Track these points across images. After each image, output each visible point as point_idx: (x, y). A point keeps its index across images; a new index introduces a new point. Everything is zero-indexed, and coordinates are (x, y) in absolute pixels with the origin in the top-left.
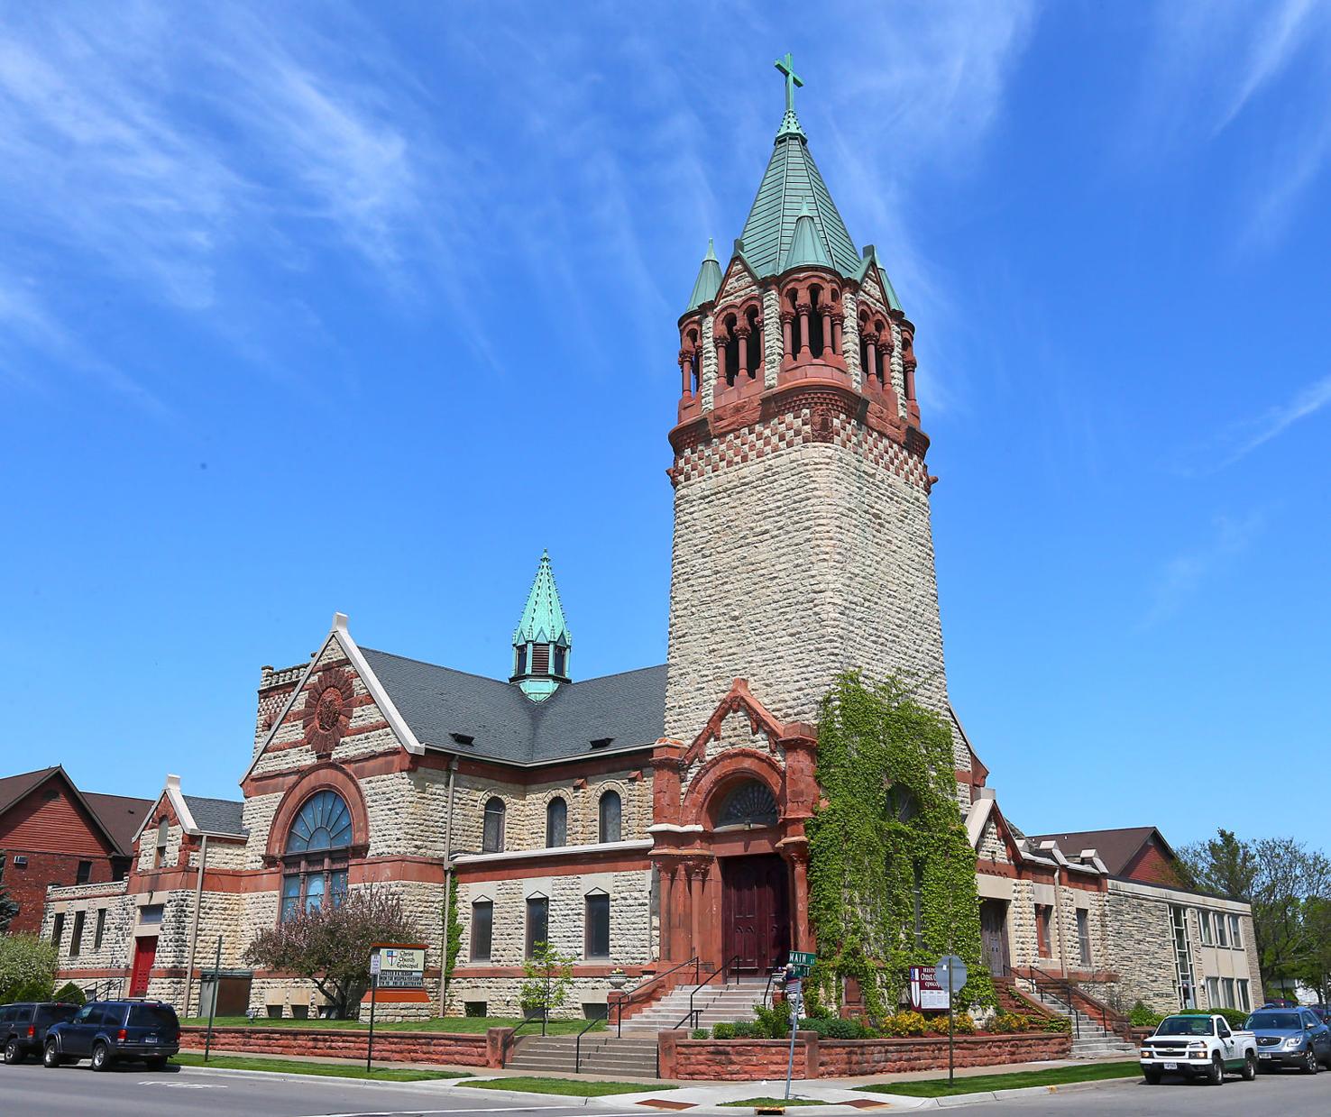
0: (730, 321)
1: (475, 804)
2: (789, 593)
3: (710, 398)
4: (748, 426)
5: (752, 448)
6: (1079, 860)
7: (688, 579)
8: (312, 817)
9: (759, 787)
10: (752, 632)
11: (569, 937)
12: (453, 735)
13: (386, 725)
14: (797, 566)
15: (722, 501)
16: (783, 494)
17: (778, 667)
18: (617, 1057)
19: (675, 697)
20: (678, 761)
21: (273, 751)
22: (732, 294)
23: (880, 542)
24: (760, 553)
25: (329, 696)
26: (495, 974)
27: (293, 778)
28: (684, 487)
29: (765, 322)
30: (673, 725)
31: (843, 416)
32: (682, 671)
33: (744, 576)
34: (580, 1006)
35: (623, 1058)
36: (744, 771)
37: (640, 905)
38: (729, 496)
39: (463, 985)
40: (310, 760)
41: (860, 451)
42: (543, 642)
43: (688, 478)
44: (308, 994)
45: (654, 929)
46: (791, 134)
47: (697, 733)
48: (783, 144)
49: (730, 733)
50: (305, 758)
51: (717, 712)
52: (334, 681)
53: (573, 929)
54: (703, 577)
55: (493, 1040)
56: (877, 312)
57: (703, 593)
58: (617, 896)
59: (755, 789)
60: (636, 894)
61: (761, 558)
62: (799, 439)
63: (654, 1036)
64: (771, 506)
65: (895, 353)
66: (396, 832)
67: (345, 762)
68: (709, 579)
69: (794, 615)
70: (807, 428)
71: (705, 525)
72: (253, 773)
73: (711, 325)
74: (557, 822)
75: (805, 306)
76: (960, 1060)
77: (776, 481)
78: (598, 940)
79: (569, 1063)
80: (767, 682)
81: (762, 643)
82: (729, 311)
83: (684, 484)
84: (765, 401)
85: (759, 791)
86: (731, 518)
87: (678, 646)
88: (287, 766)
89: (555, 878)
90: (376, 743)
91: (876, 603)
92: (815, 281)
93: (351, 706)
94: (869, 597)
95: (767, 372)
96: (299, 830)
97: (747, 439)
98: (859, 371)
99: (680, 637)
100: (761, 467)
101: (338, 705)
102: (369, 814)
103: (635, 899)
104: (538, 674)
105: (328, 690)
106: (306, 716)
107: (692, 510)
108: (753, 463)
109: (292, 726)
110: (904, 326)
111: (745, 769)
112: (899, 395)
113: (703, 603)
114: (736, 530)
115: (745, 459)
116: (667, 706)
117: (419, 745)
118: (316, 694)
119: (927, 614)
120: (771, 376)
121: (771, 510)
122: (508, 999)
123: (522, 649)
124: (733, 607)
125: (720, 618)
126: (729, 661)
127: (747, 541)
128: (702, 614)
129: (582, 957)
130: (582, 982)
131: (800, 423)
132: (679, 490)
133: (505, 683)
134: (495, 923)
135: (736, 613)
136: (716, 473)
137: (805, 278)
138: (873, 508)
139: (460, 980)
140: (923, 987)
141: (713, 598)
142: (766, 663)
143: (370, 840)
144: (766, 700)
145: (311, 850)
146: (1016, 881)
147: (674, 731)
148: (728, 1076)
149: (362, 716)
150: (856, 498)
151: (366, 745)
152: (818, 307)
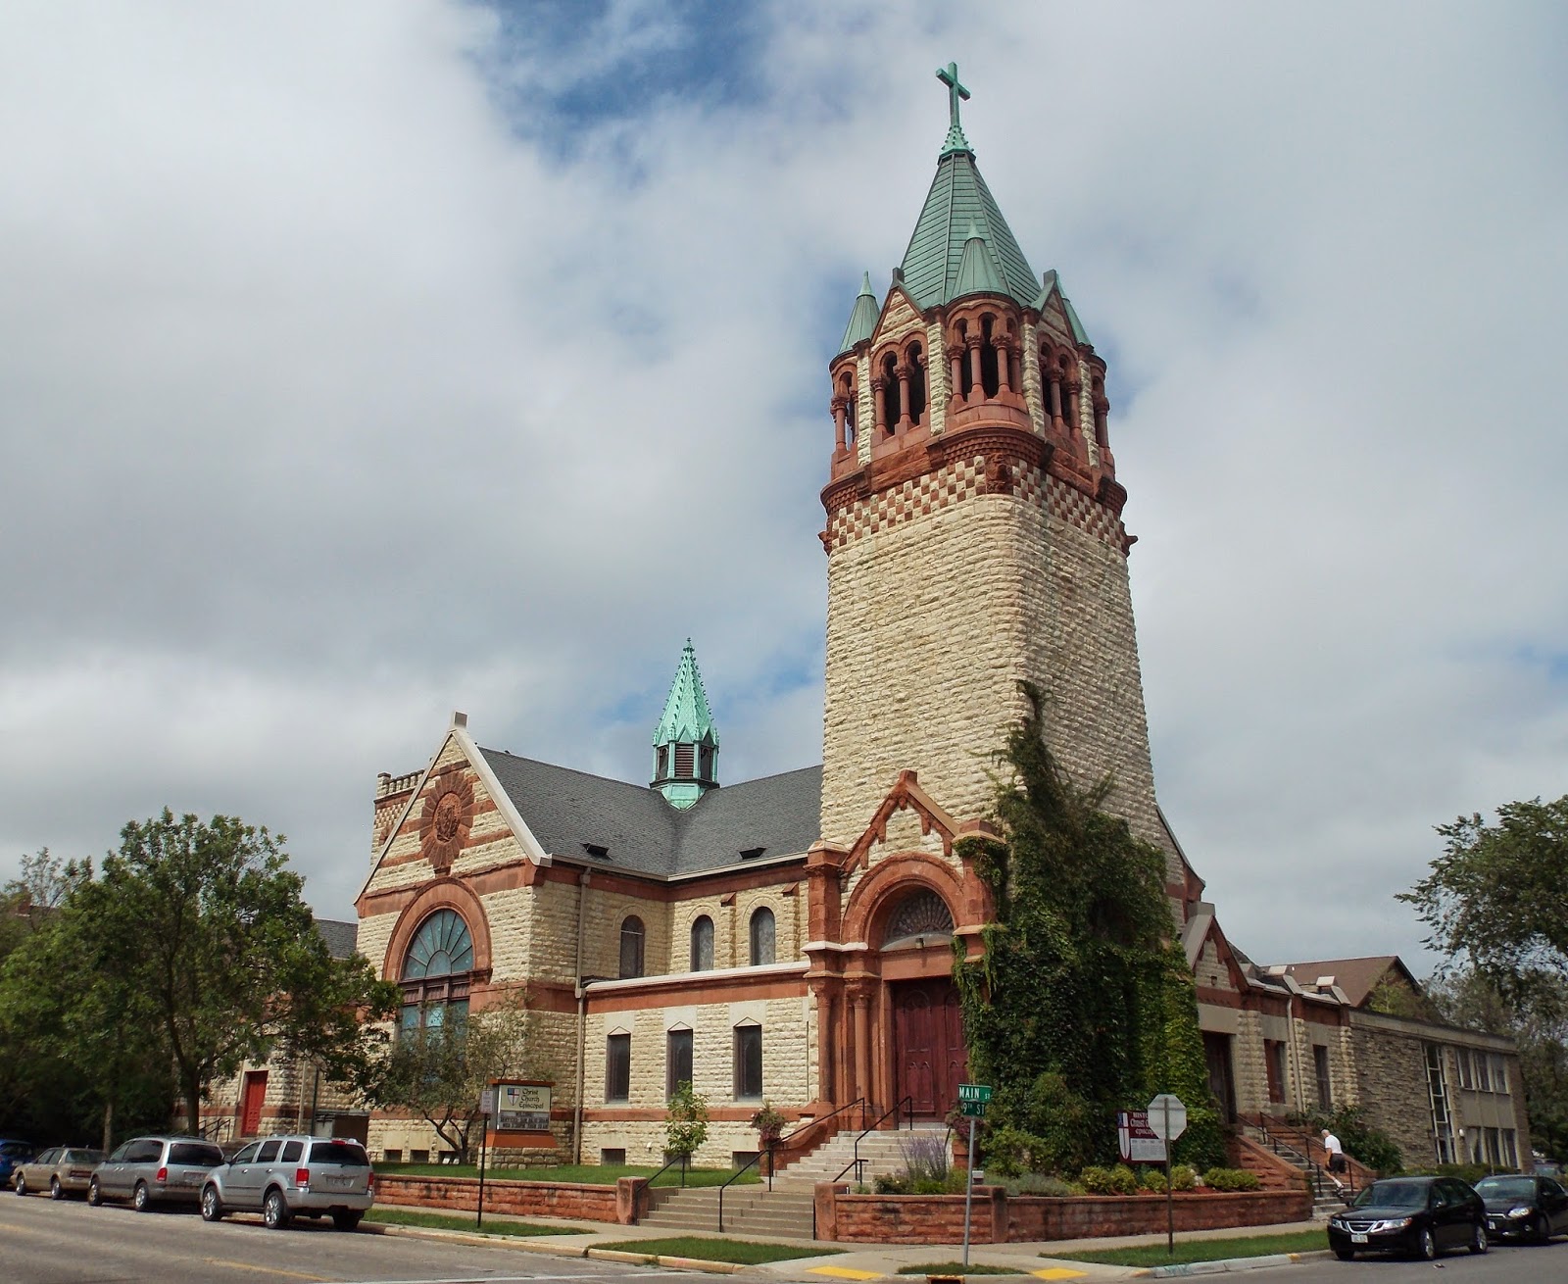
0: (890, 360)
1: (611, 923)
2: (963, 670)
3: (867, 449)
4: (913, 478)
5: (917, 503)
6: (1315, 988)
7: (845, 658)
8: (430, 940)
9: (932, 898)
10: (921, 717)
11: (717, 1074)
12: (585, 846)
13: (508, 834)
14: (972, 638)
15: (883, 566)
16: (955, 555)
17: (952, 756)
18: (767, 1214)
19: (833, 794)
20: (837, 867)
21: (389, 865)
22: (891, 330)
23: (1071, 610)
24: (928, 625)
25: (448, 802)
26: (635, 1116)
27: (411, 895)
28: (839, 552)
29: (930, 360)
30: (830, 826)
31: (1023, 464)
32: (840, 764)
33: (910, 651)
34: (730, 1154)
35: (775, 1215)
36: (915, 878)
37: (797, 1037)
38: (892, 560)
39: (599, 1129)
40: (428, 874)
41: (1045, 503)
42: (686, 742)
43: (843, 542)
44: (429, 1138)
45: (812, 1065)
46: (957, 150)
47: (858, 836)
48: (948, 162)
49: (897, 834)
50: (423, 872)
51: (881, 810)
52: (451, 785)
53: (721, 1066)
54: (862, 654)
55: (625, 1191)
56: (1062, 345)
57: (863, 673)
58: (771, 1027)
59: (928, 899)
60: (793, 1025)
61: (931, 629)
62: (971, 492)
63: (811, 1190)
64: (940, 570)
65: (1084, 394)
66: (521, 954)
67: (465, 876)
68: (869, 657)
69: (969, 695)
70: (981, 477)
71: (864, 595)
72: (368, 891)
73: (867, 366)
74: (703, 944)
75: (975, 338)
76: (1180, 1224)
77: (946, 539)
78: (749, 1077)
79: (712, 1220)
80: (940, 774)
81: (932, 728)
82: (888, 349)
83: (839, 548)
84: (931, 449)
85: (932, 903)
86: (894, 585)
87: (835, 735)
88: (405, 882)
89: (700, 1006)
90: (498, 855)
91: (1067, 681)
92: (987, 309)
93: (470, 813)
94: (1059, 674)
95: (932, 416)
96: (417, 953)
97: (911, 494)
98: (1041, 412)
99: (837, 725)
100: (928, 525)
101: (457, 813)
102: (492, 935)
103: (792, 1030)
104: (682, 778)
105: (446, 796)
106: (423, 826)
107: (849, 577)
108: (918, 520)
109: (408, 837)
110: (1093, 362)
111: (916, 876)
112: (1089, 441)
113: (864, 685)
114: (900, 598)
115: (909, 516)
116: (823, 805)
117: (545, 856)
118: (434, 801)
119: (1128, 695)
120: (936, 420)
121: (940, 574)
122: (649, 1145)
123: (663, 751)
124: (898, 688)
125: (883, 701)
126: (895, 750)
127: (913, 611)
128: (862, 698)
129: (731, 1098)
130: (732, 1127)
131: (973, 472)
132: (833, 556)
133: (645, 789)
134: (633, 1059)
135: (902, 695)
136: (876, 534)
137: (976, 307)
138: (1061, 570)
139: (595, 1123)
140: (1133, 1135)
141: (874, 679)
142: (937, 751)
143: (493, 964)
144: (938, 796)
145: (429, 976)
146: (1241, 1012)
147: (832, 834)
148: (898, 1239)
149: (482, 824)
150: (1042, 558)
151: (488, 857)
152: (991, 339)
